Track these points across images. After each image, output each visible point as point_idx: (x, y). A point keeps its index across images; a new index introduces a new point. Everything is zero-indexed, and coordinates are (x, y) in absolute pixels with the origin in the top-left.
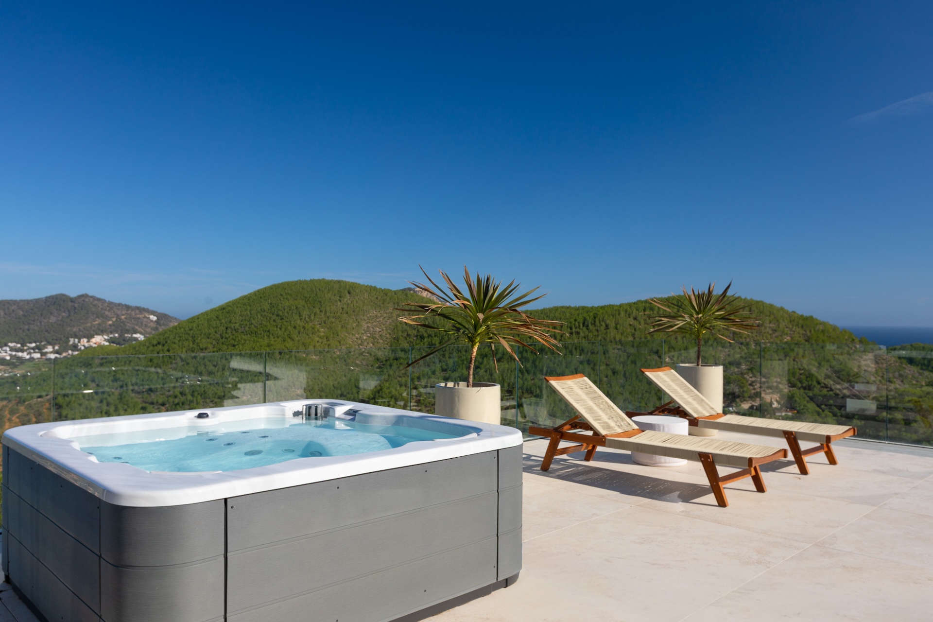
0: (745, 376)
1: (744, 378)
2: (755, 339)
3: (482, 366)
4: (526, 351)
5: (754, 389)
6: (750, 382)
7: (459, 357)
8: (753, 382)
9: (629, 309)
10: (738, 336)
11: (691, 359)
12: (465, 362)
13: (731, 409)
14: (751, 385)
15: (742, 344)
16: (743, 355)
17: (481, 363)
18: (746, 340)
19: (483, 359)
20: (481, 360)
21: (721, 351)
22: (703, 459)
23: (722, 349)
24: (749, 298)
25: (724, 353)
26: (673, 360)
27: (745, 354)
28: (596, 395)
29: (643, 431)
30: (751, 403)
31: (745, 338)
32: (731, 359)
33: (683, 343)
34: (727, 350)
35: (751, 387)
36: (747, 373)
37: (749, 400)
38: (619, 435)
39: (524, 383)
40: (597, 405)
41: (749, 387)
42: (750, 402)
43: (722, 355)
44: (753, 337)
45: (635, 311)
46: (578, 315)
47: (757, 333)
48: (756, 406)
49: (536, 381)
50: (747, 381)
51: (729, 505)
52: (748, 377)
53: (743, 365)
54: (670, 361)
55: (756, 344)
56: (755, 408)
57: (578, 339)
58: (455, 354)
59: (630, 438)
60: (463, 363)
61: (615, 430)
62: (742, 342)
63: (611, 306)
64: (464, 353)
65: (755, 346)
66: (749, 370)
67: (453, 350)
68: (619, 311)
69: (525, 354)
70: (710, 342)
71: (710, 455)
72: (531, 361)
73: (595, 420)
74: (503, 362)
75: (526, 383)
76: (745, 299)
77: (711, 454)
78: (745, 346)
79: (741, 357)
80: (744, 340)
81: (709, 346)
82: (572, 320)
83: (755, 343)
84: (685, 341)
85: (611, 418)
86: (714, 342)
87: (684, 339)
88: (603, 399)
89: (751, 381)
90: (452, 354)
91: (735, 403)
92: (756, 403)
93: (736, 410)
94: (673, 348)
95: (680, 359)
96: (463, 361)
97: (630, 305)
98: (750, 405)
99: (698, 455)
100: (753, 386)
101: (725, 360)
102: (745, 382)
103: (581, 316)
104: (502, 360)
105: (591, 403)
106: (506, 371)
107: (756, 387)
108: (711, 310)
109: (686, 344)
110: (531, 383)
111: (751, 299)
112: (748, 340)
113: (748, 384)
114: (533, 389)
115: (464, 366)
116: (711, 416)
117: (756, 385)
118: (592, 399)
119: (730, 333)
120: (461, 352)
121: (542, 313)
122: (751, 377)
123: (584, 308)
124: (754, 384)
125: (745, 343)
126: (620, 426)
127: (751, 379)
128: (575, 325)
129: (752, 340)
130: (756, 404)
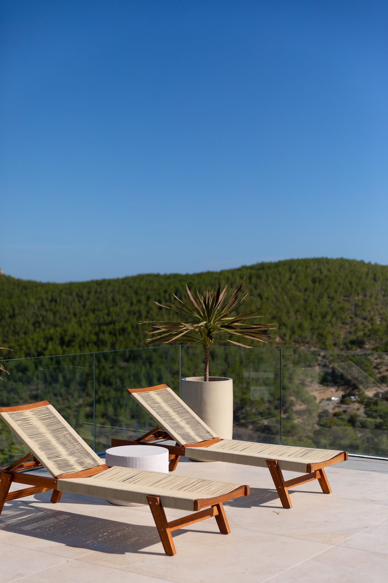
0: (370, 357)
1: (368, 360)
2: (381, 312)
3: (47, 353)
4: (104, 332)
5: (380, 373)
6: (374, 364)
7: (17, 341)
8: (378, 364)
9: (231, 277)
10: (361, 308)
11: (305, 338)
12: (24, 348)
13: (353, 397)
14: (375, 367)
15: (365, 319)
16: (366, 331)
17: (45, 349)
18: (370, 314)
19: (47, 343)
20: (44, 345)
21: (341, 328)
22: (150, 503)
23: (343, 326)
24: (373, 263)
25: (345, 330)
26: (285, 340)
27: (369, 330)
28: (60, 426)
29: (110, 467)
30: (376, 390)
31: (369, 311)
32: (353, 337)
33: (297, 319)
34: (348, 327)
35: (377, 371)
36: (372, 354)
37: (374, 386)
38: (77, 475)
39: (100, 372)
40: (58, 439)
41: (374, 370)
42: (375, 388)
43: (342, 333)
44: (378, 310)
45: (238, 279)
46: (169, 285)
47: (382, 304)
48: (382, 393)
49: (117, 369)
50: (371, 363)
51: (178, 552)
52: (372, 359)
53: (367, 345)
54: (281, 341)
55: (382, 319)
56: (380, 395)
57: (169, 314)
58: (11, 337)
59: (90, 477)
60: (21, 349)
61: (74, 469)
62: (365, 316)
63: (209, 273)
64: (23, 336)
65: (380, 321)
66: (373, 349)
67: (8, 332)
68: (219, 279)
69: (102, 336)
70: (328, 318)
71: (158, 498)
72: (109, 345)
73: (49, 458)
74: (73, 347)
75: (103, 373)
76: (369, 264)
77: (159, 496)
78: (369, 321)
79: (365, 334)
80: (368, 313)
81: (327, 322)
82: (161, 291)
83: (380, 318)
84: (299, 317)
85: (72, 454)
86: (333, 317)
87: (298, 314)
88: (67, 430)
89: (376, 363)
90: (7, 337)
91: (357, 390)
92: (381, 389)
93: (359, 399)
94: (285, 325)
95: (293, 338)
96: (20, 346)
97: (233, 272)
98: (375, 392)
99: (146, 499)
100: (378, 369)
101: (345, 338)
102: (369, 364)
103: (172, 287)
104: (73, 344)
105: (49, 437)
106: (78, 358)
107: (381, 370)
108: (221, 315)
109: (299, 320)
110: (109, 372)
111: (376, 264)
112: (372, 313)
113: (372, 366)
114: (112, 380)
115: (22, 352)
116: (205, 442)
117: (382, 368)
118: (53, 432)
119: (352, 305)
120: (18, 334)
121: (123, 283)
122: (376, 359)
123: (175, 276)
124: (380, 367)
125: (368, 318)
126: (81, 464)
127: (376, 361)
128: (164, 297)
129: (377, 313)
130: (382, 391)
